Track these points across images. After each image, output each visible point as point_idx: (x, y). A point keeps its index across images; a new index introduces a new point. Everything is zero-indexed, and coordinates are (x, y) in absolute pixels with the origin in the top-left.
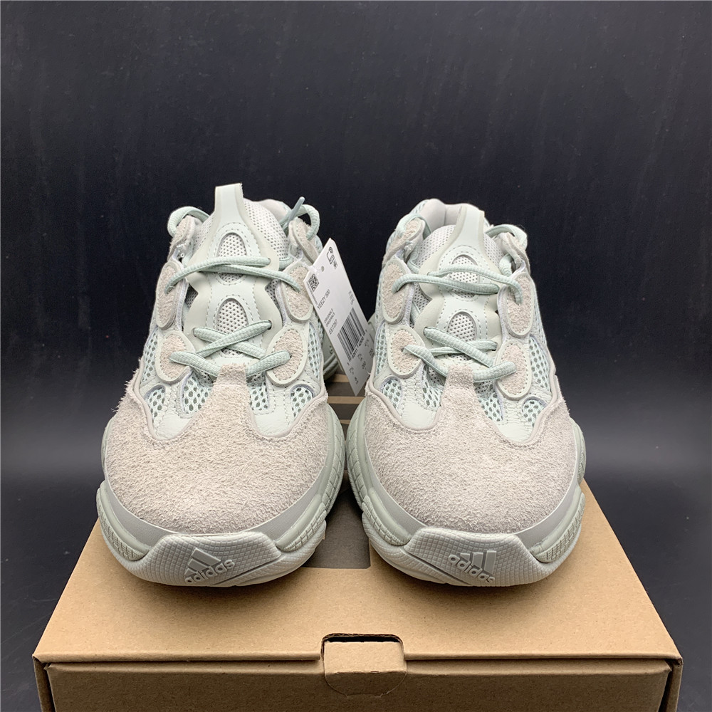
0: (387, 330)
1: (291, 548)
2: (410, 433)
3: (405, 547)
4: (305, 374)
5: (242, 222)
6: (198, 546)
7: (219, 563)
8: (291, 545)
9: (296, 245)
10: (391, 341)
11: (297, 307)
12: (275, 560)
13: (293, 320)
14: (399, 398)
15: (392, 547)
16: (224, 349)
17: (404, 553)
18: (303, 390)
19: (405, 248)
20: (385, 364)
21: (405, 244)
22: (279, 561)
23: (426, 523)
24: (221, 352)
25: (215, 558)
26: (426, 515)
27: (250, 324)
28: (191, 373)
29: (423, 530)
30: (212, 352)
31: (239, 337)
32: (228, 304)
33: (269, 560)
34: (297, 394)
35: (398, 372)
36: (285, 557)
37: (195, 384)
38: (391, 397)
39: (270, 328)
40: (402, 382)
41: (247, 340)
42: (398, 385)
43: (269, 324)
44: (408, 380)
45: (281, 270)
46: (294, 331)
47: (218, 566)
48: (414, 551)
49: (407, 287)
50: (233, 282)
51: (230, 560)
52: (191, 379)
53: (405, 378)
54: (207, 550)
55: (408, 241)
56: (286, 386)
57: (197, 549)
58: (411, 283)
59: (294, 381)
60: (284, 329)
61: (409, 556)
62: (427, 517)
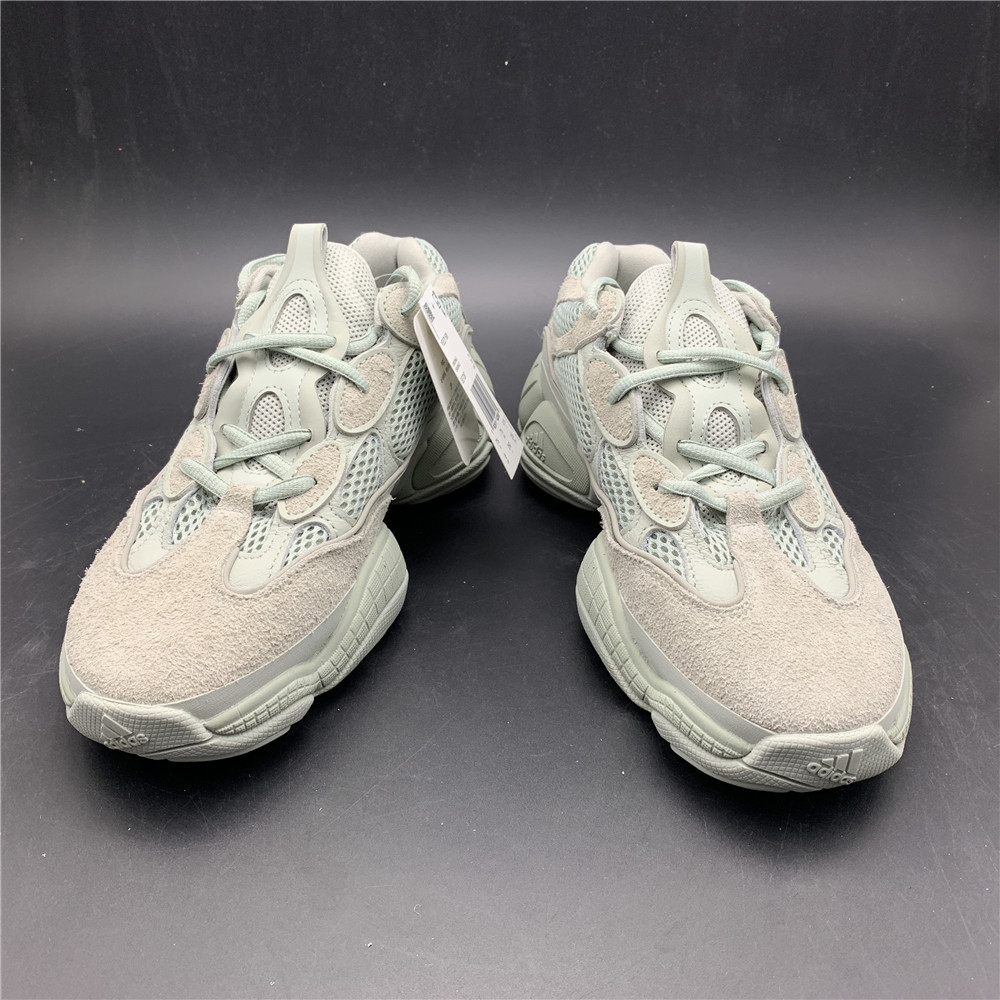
0: (617, 458)
1: (228, 730)
2: (718, 611)
3: (745, 759)
4: (327, 508)
5: (315, 280)
6: (107, 712)
7: (131, 735)
8: (229, 727)
9: (379, 323)
10: (634, 476)
11: (351, 414)
12: (201, 743)
13: (340, 432)
14: (679, 559)
15: (724, 760)
16: (248, 461)
17: (745, 767)
18: (317, 529)
19: (607, 335)
20: (635, 507)
21: (607, 330)
22: (208, 744)
23: (774, 731)
24: (244, 464)
25: (125, 729)
26: (774, 720)
27: (286, 431)
28: (196, 489)
29: (772, 738)
30: (233, 462)
31: (268, 447)
32: (265, 399)
33: (192, 741)
34: (306, 533)
35: (662, 522)
36: (218, 741)
37: (197, 505)
38: (666, 560)
39: (309, 441)
40: (675, 535)
41: (279, 453)
42: (669, 540)
43: (308, 435)
44: (683, 531)
45: (349, 356)
46: (334, 448)
47: (130, 738)
48: (760, 764)
49: (632, 394)
50: (282, 367)
51: (143, 735)
52: (194, 498)
53: (675, 530)
54: (117, 719)
55: (610, 325)
56: (295, 523)
57: (105, 715)
58: (636, 389)
59: (307, 517)
60: (325, 442)
61: (752, 770)
62: (776, 723)
